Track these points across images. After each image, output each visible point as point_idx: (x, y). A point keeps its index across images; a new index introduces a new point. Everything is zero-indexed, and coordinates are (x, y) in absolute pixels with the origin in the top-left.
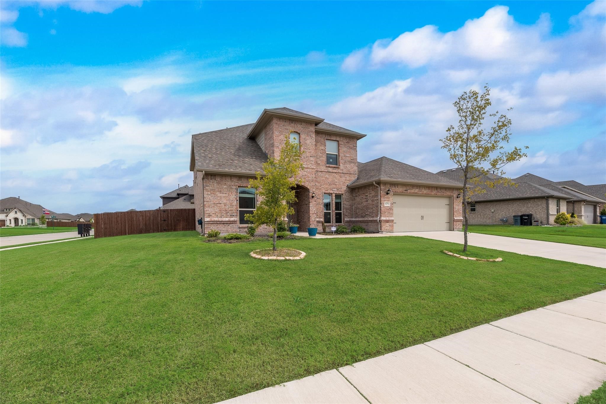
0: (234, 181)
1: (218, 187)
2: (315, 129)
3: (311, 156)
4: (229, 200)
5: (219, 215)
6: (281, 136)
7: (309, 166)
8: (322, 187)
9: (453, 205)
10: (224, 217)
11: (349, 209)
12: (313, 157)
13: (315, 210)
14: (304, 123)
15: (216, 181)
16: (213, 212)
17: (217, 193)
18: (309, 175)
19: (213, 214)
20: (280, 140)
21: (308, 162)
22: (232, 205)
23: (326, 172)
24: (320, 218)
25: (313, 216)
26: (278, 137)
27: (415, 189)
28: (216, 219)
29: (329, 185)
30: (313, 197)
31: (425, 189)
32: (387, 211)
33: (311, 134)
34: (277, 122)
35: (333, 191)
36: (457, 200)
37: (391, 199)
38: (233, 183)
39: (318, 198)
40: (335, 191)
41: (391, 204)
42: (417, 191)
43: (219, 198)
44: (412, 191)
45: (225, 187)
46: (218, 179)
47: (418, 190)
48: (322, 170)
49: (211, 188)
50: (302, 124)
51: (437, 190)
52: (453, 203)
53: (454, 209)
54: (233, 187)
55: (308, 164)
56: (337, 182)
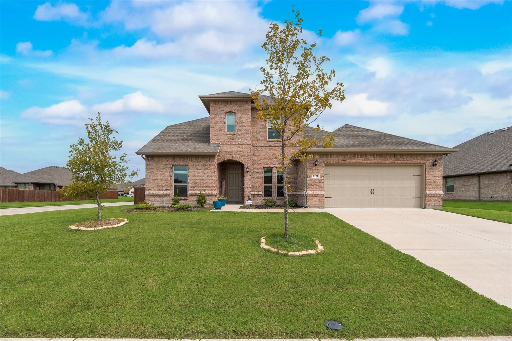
0: (169, 160)
1: (156, 166)
2: (251, 106)
3: (246, 133)
4: (165, 176)
5: (156, 189)
6: (216, 117)
7: (244, 143)
8: (261, 162)
9: (425, 175)
10: (160, 191)
11: (292, 183)
12: (249, 133)
13: (249, 183)
14: (240, 103)
15: (155, 161)
16: (152, 187)
17: (156, 171)
18: (244, 150)
19: (152, 188)
20: (216, 121)
21: (243, 138)
22: (167, 181)
23: (267, 146)
24: (258, 191)
25: (248, 189)
26: (214, 119)
27: (358, 157)
28: (154, 192)
29: (269, 160)
30: (248, 171)
31: (374, 157)
32: (314, 184)
33: (247, 111)
34: (213, 106)
35: (273, 165)
36: (432, 168)
37: (321, 170)
38: (168, 163)
39: (257, 172)
40: (276, 165)
41: (321, 176)
42: (361, 160)
43: (157, 175)
44: (353, 160)
45: (161, 166)
46: (156, 160)
47: (363, 159)
48: (262, 145)
49: (151, 167)
50: (238, 104)
51: (394, 157)
52: (426, 173)
53: (427, 180)
54: (168, 166)
55: (244, 140)
56: (278, 156)
